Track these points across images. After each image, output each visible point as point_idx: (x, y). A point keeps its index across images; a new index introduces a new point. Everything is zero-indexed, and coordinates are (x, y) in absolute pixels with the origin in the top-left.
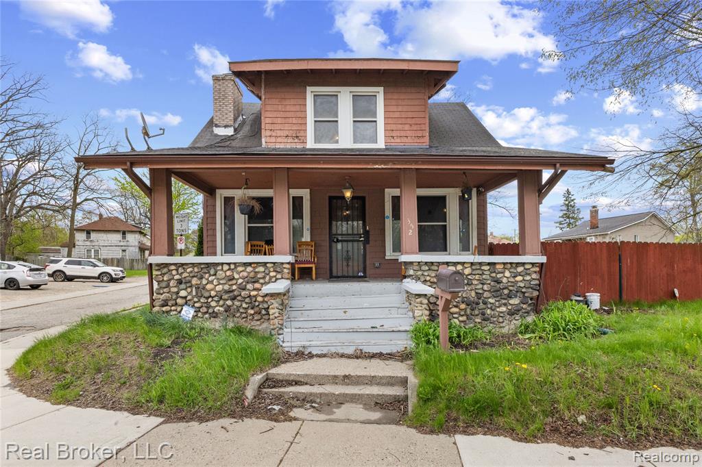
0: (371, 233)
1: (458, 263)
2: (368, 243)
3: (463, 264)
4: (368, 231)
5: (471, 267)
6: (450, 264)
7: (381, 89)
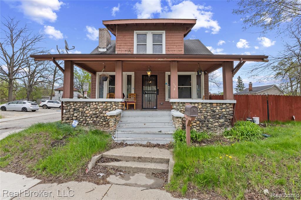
0: (159, 90)
1: (196, 103)
2: (158, 95)
3: (198, 103)
4: (158, 90)
5: (202, 105)
6: (192, 103)
7: (164, 32)
